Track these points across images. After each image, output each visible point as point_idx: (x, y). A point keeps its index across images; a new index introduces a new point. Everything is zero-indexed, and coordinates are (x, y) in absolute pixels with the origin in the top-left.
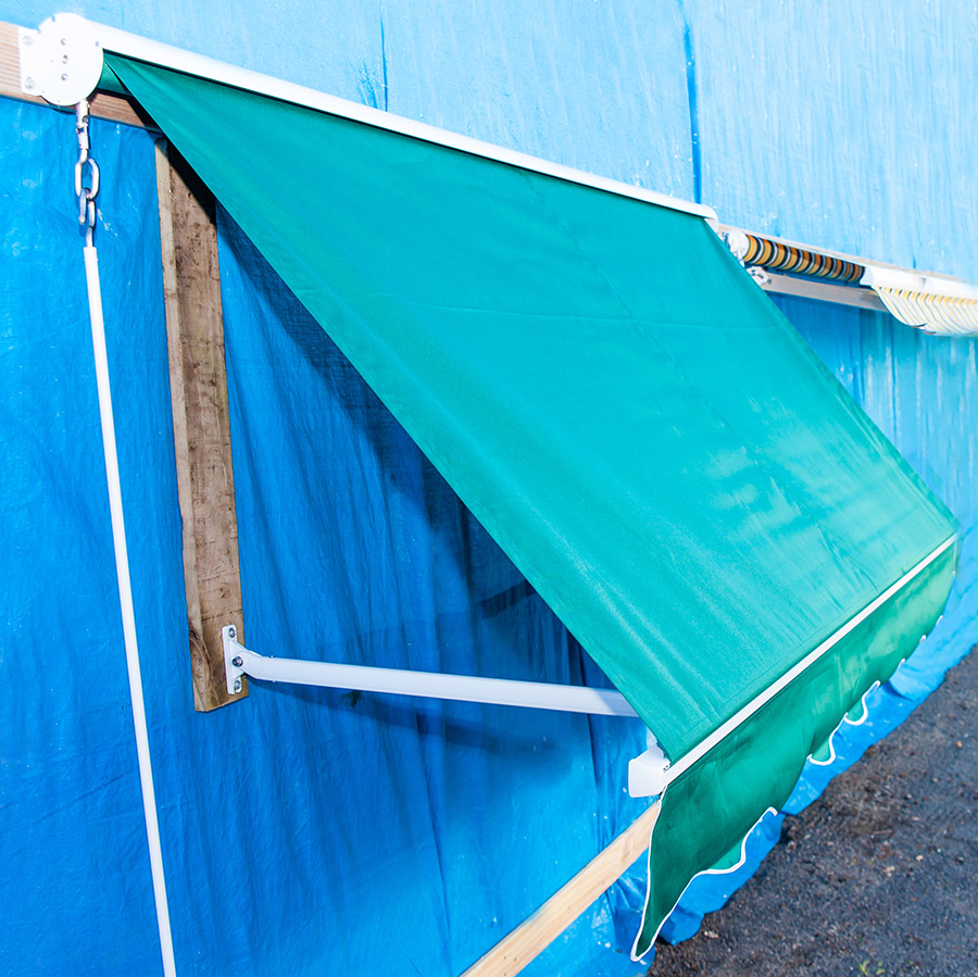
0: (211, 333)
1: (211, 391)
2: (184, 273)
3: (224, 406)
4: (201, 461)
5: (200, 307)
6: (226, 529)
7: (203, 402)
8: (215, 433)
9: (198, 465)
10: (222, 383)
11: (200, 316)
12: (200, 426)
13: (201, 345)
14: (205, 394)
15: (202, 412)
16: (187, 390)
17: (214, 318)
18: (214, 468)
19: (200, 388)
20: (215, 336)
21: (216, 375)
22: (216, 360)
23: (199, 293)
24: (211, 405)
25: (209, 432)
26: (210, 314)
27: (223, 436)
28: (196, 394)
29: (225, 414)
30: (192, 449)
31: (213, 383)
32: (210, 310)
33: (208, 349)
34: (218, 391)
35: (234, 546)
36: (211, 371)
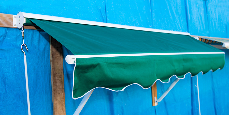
0: (60, 67)
1: (60, 79)
2: (54, 56)
3: (63, 81)
4: (57, 92)
5: (58, 63)
6: (62, 105)
7: (57, 81)
8: (60, 87)
9: (56, 93)
10: (62, 77)
11: (58, 64)
12: (57, 86)
13: (57, 70)
14: (58, 79)
15: (57, 83)
16: (54, 79)
17: (61, 65)
18: (60, 93)
19: (57, 78)
20: (61, 68)
21: (61, 75)
22: (61, 72)
23: (57, 60)
24: (60, 81)
25: (59, 86)
26: (60, 64)
27: (62, 87)
28: (56, 79)
29: (63, 83)
30: (54, 90)
31: (60, 77)
32: (60, 63)
33: (59, 71)
34: (61, 78)
35: (64, 108)
36: (60, 75)
